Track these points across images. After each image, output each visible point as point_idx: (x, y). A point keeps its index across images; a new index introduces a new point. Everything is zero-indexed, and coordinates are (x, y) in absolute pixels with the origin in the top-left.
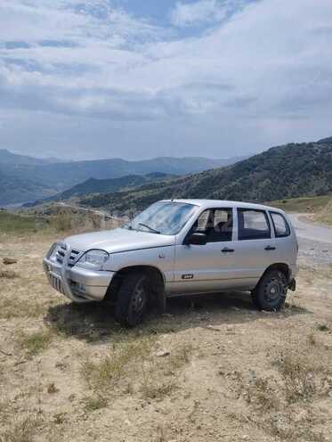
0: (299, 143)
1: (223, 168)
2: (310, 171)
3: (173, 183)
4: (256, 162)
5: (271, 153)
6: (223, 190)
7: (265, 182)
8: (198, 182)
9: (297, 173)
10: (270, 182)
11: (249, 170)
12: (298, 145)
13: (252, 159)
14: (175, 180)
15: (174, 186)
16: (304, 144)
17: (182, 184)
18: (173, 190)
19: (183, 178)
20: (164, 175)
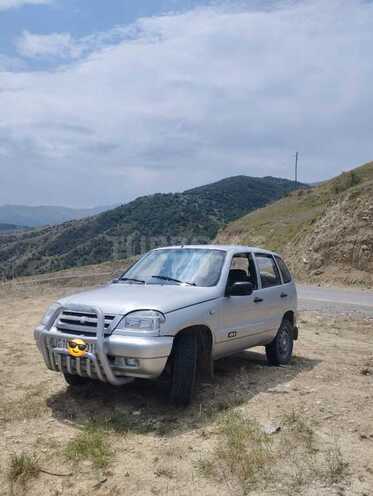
0: (166, 193)
1: (87, 219)
2: (178, 222)
3: (25, 236)
4: (123, 212)
5: (139, 203)
6: (89, 243)
7: (133, 234)
8: (59, 234)
9: (166, 224)
10: (138, 233)
11: (117, 221)
12: (165, 195)
13: (118, 209)
14: (29, 232)
15: (28, 240)
16: (170, 194)
17: (38, 238)
18: (27, 244)
19: (39, 230)
20: (14, 227)
